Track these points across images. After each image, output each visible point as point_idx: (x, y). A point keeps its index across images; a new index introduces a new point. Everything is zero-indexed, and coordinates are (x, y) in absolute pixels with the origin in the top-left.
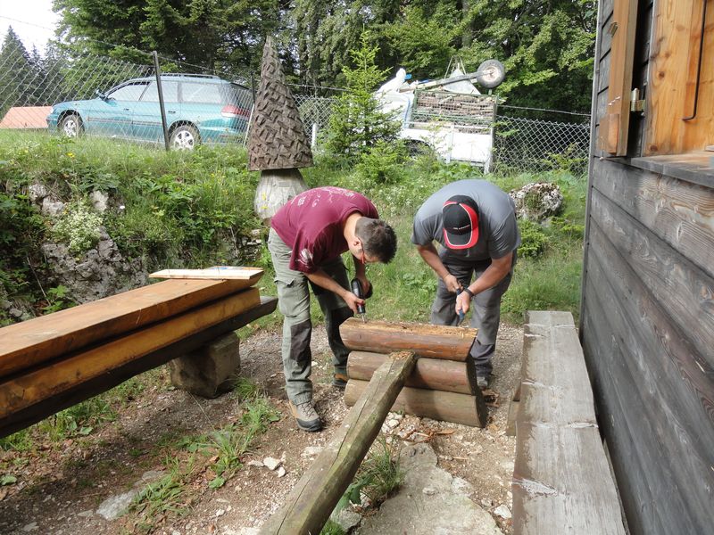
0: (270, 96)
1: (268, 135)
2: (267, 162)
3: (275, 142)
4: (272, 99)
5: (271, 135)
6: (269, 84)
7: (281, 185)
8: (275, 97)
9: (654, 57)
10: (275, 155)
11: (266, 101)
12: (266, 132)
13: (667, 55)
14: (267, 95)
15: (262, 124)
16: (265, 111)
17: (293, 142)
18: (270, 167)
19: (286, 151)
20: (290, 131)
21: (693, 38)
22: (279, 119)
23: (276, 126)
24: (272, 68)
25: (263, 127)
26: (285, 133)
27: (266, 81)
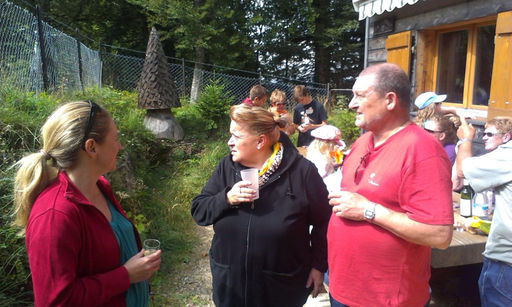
0: (158, 64)
2: (160, 104)
3: (164, 92)
4: (160, 66)
5: (161, 89)
11: (156, 67)
12: (158, 85)
15: (154, 81)
19: (170, 97)
20: (170, 86)
24: (157, 47)
27: (155, 55)
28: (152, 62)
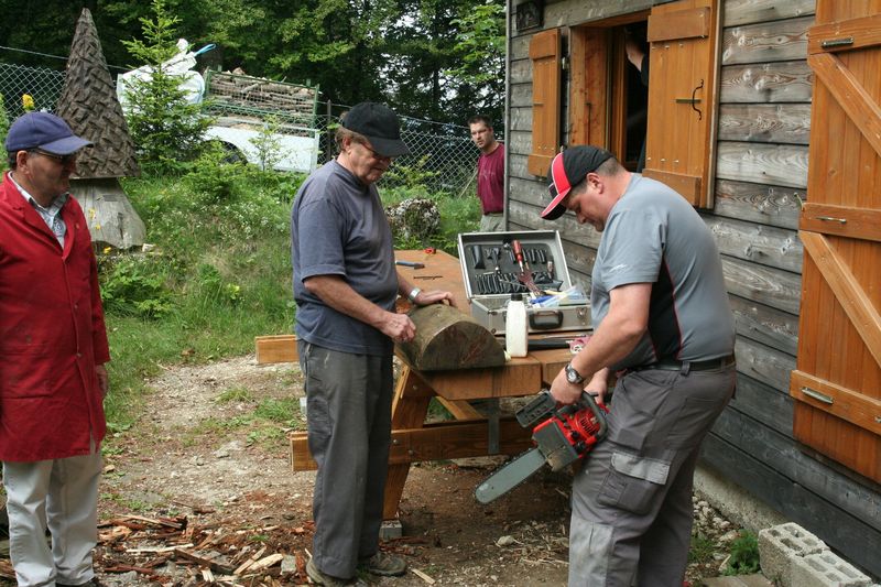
0: (91, 84)
1: (93, 133)
2: (93, 168)
3: (102, 142)
4: (94, 89)
5: (95, 135)
6: (90, 69)
7: (108, 199)
8: (97, 85)
9: (570, 132)
10: (103, 160)
11: (88, 90)
12: (90, 130)
13: (575, 132)
14: (89, 82)
15: (83, 119)
16: (88, 103)
17: (122, 143)
18: (97, 175)
19: (116, 154)
20: (117, 130)
21: (585, 125)
22: (104, 114)
23: (101, 122)
24: (92, 49)
25: (85, 124)
26: (113, 132)
27: (86, 65)
28: (78, 79)
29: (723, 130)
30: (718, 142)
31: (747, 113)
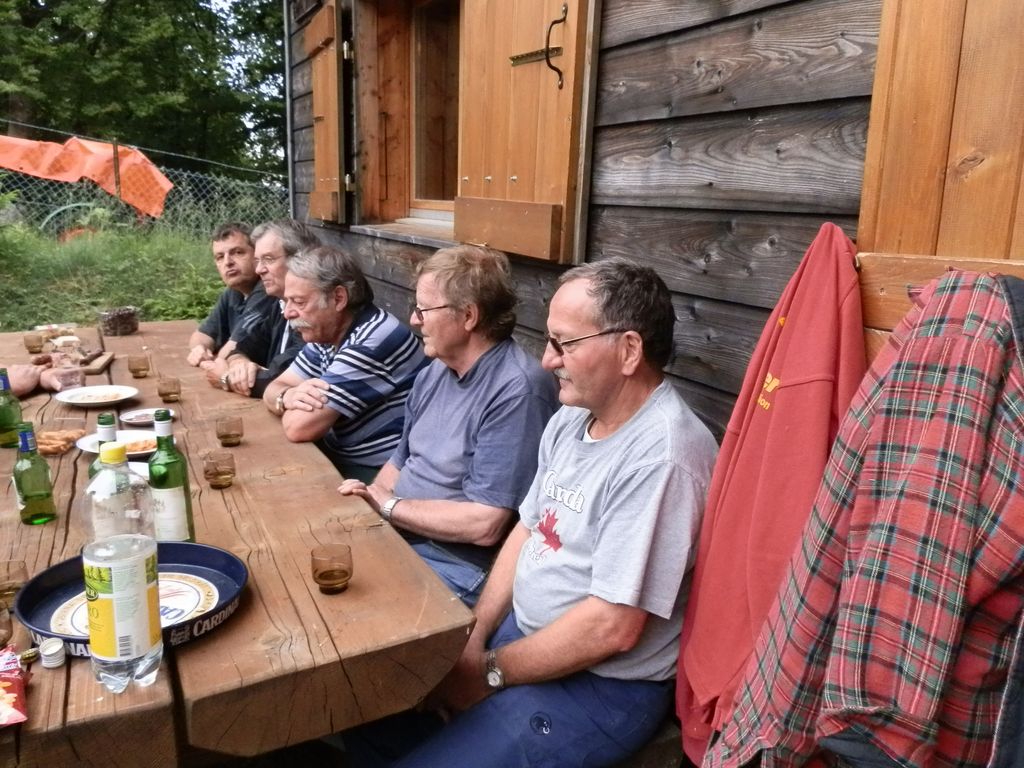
9: (359, 154)
13: (366, 153)
21: (380, 145)
29: (609, 103)
30: (596, 132)
31: (668, 59)
